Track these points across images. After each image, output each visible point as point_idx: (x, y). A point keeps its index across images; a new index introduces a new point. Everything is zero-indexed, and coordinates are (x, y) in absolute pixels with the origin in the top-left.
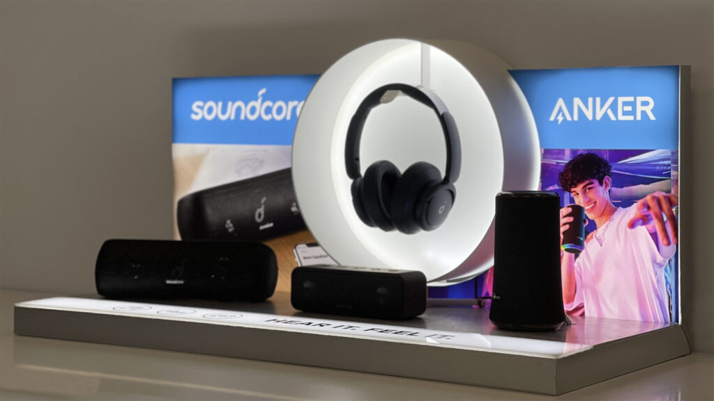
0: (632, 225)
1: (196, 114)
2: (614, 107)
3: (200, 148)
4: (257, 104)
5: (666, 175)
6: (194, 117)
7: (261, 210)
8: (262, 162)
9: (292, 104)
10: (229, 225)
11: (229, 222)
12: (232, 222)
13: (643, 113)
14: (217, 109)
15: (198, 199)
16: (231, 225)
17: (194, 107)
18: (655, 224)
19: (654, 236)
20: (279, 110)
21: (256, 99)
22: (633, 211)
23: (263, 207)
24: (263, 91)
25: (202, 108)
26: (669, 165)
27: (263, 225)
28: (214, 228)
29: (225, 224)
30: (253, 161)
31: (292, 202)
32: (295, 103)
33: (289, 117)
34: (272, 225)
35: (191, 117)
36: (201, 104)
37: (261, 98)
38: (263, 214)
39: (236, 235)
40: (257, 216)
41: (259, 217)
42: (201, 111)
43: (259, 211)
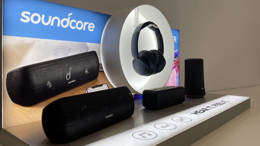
0: (173, 68)
1: (25, 19)
4: (68, 20)
5: (177, 56)
6: (22, 20)
8: (70, 50)
9: (86, 23)
10: (49, 84)
11: (49, 82)
12: (50, 82)
13: (175, 41)
14: (41, 19)
15: (26, 71)
16: (50, 84)
17: (23, 14)
18: (176, 67)
19: (176, 71)
20: (80, 25)
21: (67, 18)
23: (70, 72)
24: (71, 14)
25: (30, 16)
26: (178, 54)
27: (70, 81)
28: (38, 87)
29: (46, 83)
30: (64, 49)
31: (85, 69)
32: (88, 23)
33: (84, 29)
34: (75, 81)
35: (21, 20)
36: (29, 14)
37: (69, 17)
38: (70, 76)
39: (54, 89)
40: (66, 77)
41: (68, 77)
42: (29, 18)
43: (68, 74)
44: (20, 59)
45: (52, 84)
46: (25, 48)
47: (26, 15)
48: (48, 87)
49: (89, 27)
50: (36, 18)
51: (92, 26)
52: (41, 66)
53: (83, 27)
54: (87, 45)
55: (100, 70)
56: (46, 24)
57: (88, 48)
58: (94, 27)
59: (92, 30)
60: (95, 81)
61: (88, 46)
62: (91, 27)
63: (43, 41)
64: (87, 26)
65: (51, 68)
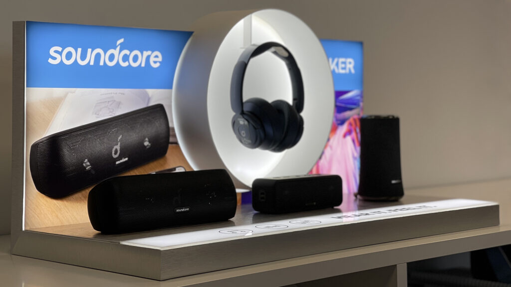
0: (345, 136)
1: (55, 58)
2: (337, 64)
3: (58, 92)
4: (116, 52)
5: (356, 105)
6: (51, 61)
7: (118, 147)
8: (119, 104)
9: (146, 54)
10: (87, 164)
11: (86, 160)
12: (89, 161)
13: (350, 70)
14: (76, 55)
15: (55, 141)
16: (88, 164)
17: (52, 52)
18: (354, 134)
19: (353, 141)
20: (135, 59)
21: (115, 48)
22: (344, 128)
23: (119, 144)
24: (122, 40)
25: (60, 53)
26: (359, 100)
27: (119, 160)
28: (71, 168)
29: (83, 162)
30: (110, 103)
31: (145, 138)
32: (149, 53)
33: (143, 65)
34: (127, 159)
35: (49, 61)
36: (60, 49)
37: (119, 47)
38: (119, 150)
39: (93, 172)
40: (113, 152)
41: (116, 153)
42: (60, 56)
43: (115, 147)
44: (47, 123)
45: (91, 165)
46: (54, 106)
47: (56, 52)
48: (85, 168)
49: (152, 59)
50: (69, 56)
51: (156, 56)
52: (76, 133)
53: (141, 61)
54: (147, 94)
55: (171, 140)
56: (83, 63)
57: (149, 99)
58: (160, 59)
59: (158, 65)
60: (161, 161)
61: (150, 95)
62: (156, 58)
63: (79, 91)
64: (148, 58)
65: (89, 136)
